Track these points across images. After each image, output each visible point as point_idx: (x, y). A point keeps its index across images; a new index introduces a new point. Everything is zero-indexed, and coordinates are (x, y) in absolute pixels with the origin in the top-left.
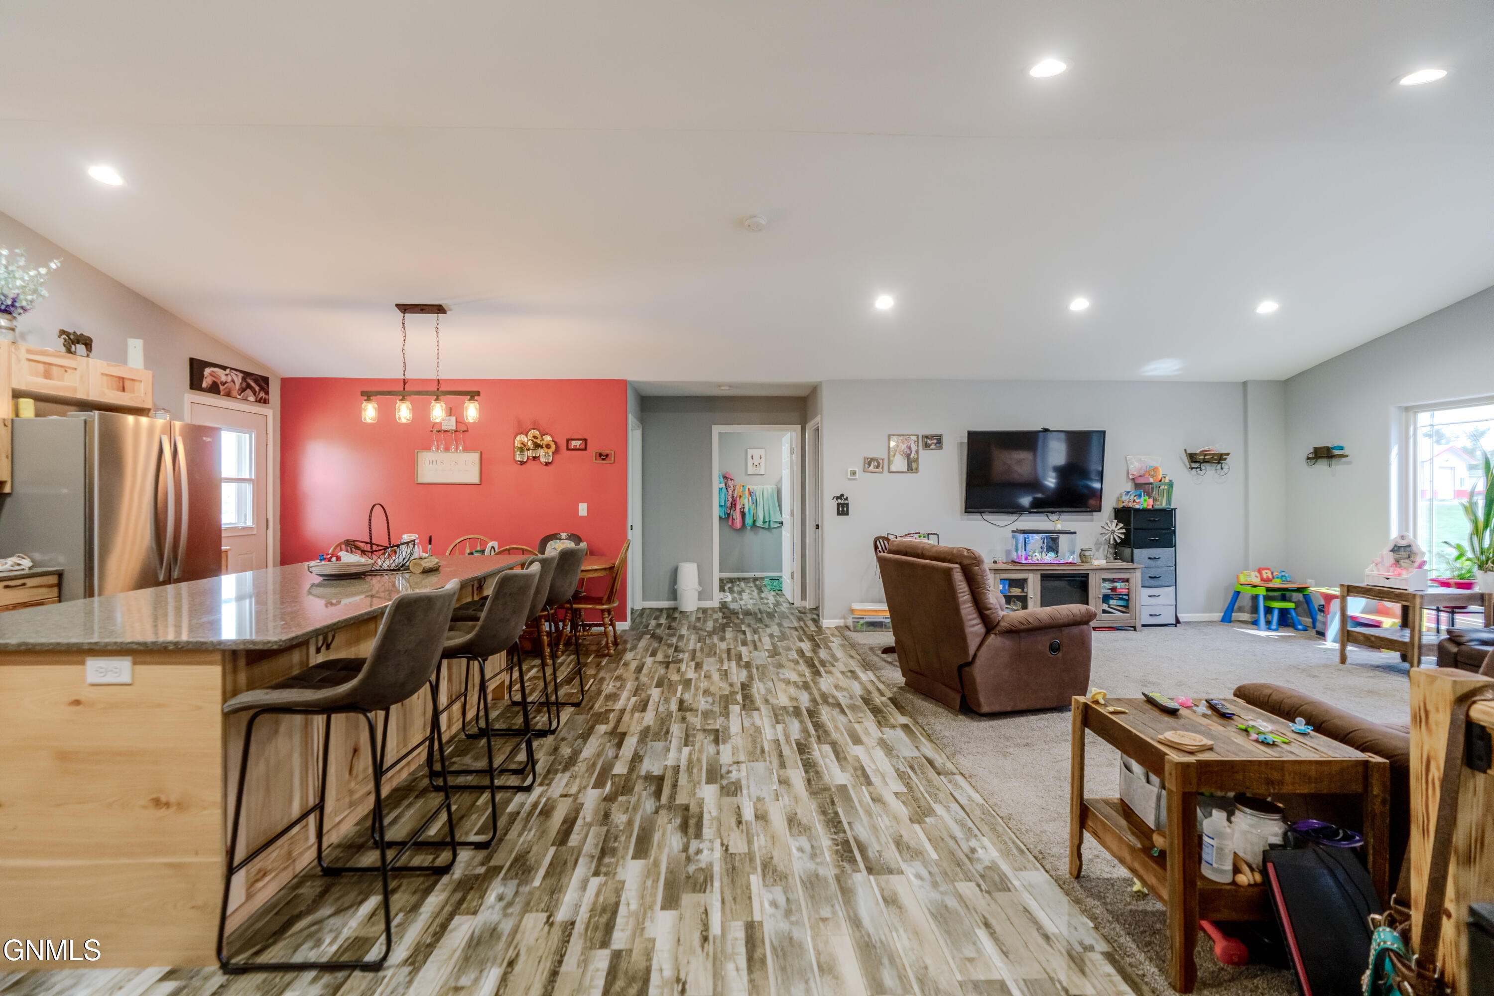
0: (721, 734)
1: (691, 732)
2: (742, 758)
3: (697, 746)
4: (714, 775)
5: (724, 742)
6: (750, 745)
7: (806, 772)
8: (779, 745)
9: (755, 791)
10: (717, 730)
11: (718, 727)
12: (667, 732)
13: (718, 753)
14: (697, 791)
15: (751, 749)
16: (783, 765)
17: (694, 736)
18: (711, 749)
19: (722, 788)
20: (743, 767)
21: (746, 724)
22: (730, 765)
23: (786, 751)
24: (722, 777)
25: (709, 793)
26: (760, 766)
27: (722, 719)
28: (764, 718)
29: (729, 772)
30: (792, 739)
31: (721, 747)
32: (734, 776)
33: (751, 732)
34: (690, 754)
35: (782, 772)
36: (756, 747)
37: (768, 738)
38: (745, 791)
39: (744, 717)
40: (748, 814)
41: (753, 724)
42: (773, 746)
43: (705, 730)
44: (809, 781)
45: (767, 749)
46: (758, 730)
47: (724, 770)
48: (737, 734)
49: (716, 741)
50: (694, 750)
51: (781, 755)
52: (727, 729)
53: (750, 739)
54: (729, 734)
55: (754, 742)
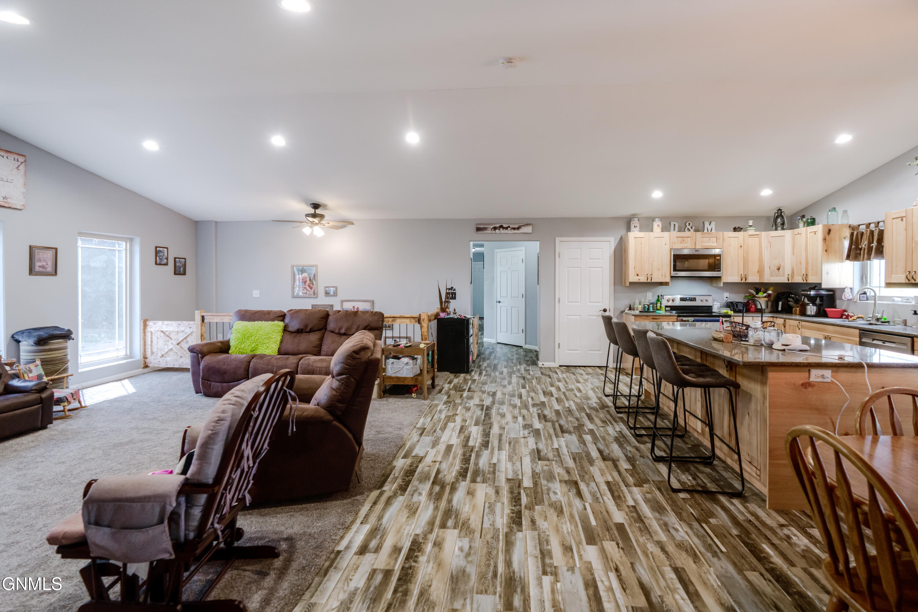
0: (536, 456)
1: (558, 459)
2: (522, 440)
3: (550, 448)
4: (537, 433)
5: (533, 450)
6: (517, 447)
7: (490, 432)
8: (499, 447)
9: (517, 425)
10: (539, 459)
11: (540, 462)
12: (574, 459)
13: (536, 443)
14: (543, 427)
15: (516, 445)
16: (501, 435)
17: (554, 456)
18: (541, 446)
19: (532, 427)
20: (522, 435)
21: (518, 464)
22: (528, 436)
23: (496, 443)
24: (532, 431)
25: (537, 425)
26: (513, 435)
27: (537, 471)
28: (504, 470)
29: (529, 433)
30: (489, 450)
31: (535, 447)
32: (526, 432)
33: (515, 457)
34: (552, 443)
35: (502, 432)
36: (514, 446)
37: (505, 452)
38: (521, 425)
39: (520, 473)
40: (520, 419)
41: (513, 464)
42: (503, 447)
43: (548, 460)
44: (490, 428)
45: (507, 444)
46: (510, 458)
47: (532, 434)
48: (525, 456)
49: (539, 451)
50: (551, 446)
51: (500, 440)
52: (533, 461)
53: (517, 451)
54: (531, 456)
55: (514, 450)
